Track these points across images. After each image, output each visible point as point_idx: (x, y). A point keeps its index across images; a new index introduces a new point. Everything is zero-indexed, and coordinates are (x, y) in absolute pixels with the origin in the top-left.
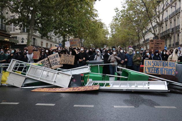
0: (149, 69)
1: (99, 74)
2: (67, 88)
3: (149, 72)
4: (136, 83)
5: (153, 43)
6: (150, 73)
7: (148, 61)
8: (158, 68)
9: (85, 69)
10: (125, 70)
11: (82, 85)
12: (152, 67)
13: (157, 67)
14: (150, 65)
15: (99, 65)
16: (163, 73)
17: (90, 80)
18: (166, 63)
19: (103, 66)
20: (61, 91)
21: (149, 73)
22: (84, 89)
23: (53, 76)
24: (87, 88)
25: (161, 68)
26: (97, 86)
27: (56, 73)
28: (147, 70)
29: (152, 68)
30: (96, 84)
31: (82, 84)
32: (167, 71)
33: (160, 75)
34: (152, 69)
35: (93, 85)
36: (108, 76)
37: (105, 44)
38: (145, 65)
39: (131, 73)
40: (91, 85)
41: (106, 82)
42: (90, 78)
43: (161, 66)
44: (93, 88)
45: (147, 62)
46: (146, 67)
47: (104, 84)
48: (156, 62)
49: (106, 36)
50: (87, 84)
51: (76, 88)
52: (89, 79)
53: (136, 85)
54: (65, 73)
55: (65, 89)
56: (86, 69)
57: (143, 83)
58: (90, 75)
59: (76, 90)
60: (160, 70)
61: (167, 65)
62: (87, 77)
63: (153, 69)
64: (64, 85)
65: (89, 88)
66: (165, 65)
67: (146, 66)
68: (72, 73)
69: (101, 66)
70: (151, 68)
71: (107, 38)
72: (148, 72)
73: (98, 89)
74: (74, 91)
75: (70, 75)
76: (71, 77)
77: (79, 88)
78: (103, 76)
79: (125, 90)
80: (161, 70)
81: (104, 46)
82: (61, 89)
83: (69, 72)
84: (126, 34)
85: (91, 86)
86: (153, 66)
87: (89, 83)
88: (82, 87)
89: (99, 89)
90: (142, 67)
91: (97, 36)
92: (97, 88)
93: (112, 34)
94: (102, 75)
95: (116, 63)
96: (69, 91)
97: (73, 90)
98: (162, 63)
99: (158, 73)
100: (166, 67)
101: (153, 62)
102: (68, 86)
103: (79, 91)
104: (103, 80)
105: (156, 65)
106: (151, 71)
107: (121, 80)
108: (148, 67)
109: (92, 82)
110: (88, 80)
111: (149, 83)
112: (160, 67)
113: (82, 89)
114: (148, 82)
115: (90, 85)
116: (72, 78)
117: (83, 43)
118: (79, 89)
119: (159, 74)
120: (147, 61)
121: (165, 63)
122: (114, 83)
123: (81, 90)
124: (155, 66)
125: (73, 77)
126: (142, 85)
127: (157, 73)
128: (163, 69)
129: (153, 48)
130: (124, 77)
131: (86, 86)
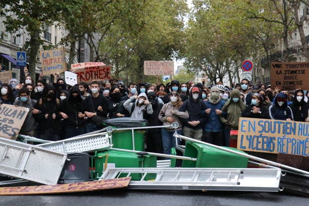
0: (250, 139)
1: (134, 151)
2: (55, 186)
3: (250, 148)
4: (214, 172)
5: (281, 72)
6: (253, 149)
7: (250, 123)
8: (272, 139)
9: (98, 139)
10: (192, 142)
11: (90, 178)
12: (258, 134)
13: (270, 135)
14: (254, 130)
15: (134, 130)
16: (285, 151)
17: (111, 166)
18: (291, 125)
19: (144, 132)
20: (42, 192)
21: (251, 150)
22: (95, 187)
23: (21, 158)
24: (102, 183)
25: (278, 138)
26: (125, 180)
27: (26, 151)
28: (246, 143)
29: (258, 137)
30: (123, 175)
31: (92, 176)
32: (293, 144)
33: (276, 155)
34: (258, 140)
35: (116, 178)
36: (152, 156)
37: (173, 46)
38: (242, 131)
39: (204, 150)
40: (113, 177)
41: (147, 170)
42: (111, 160)
43: (279, 132)
44: (115, 184)
45: (246, 124)
46: (242, 135)
47: (143, 174)
48: (267, 123)
49: (179, 17)
50: (103, 176)
51: (76, 185)
52: (108, 164)
53: (212, 177)
54: (51, 149)
55: (50, 187)
56: (101, 139)
57: (228, 172)
58: (110, 154)
59: (78, 190)
60: (276, 142)
61: (294, 130)
62: (103, 159)
63: (260, 140)
64: (48, 179)
65: (106, 184)
66: (288, 131)
67: (243, 133)
68: (68, 149)
69: (139, 132)
70: (256, 139)
71: (181, 25)
72: (247, 147)
73: (126, 185)
74: (72, 190)
75: (63, 156)
76: (65, 158)
77: (83, 185)
78: (141, 156)
79: (188, 189)
80: (279, 143)
81: (170, 54)
82: (40, 188)
83: (61, 147)
84: (240, 18)
85: (112, 180)
86: (260, 132)
87: (108, 173)
88: (92, 182)
89: (129, 185)
90: (233, 135)
91: (143, 23)
92: (124, 183)
93: (199, 13)
94: (138, 154)
95: (175, 125)
96: (61, 191)
97: (69, 189)
98: (282, 125)
99: (272, 149)
100: (292, 136)
101: (261, 123)
102: (57, 181)
103: (83, 190)
104: (140, 167)
105: (267, 130)
106: (255, 146)
107: (183, 167)
108: (247, 136)
109: (115, 170)
110: (106, 167)
111: (242, 173)
112: (276, 135)
113: (90, 186)
114: (240, 171)
115: (109, 178)
116: (66, 161)
117: (97, 46)
118: (83, 187)
119: (275, 152)
120: (246, 121)
121: (289, 126)
122: (165, 174)
123: (87, 189)
124: (264, 134)
125: (69, 160)
126: (226, 177)
127: (271, 151)
128: (285, 141)
129: (280, 83)
130: (190, 158)
131: (99, 180)
